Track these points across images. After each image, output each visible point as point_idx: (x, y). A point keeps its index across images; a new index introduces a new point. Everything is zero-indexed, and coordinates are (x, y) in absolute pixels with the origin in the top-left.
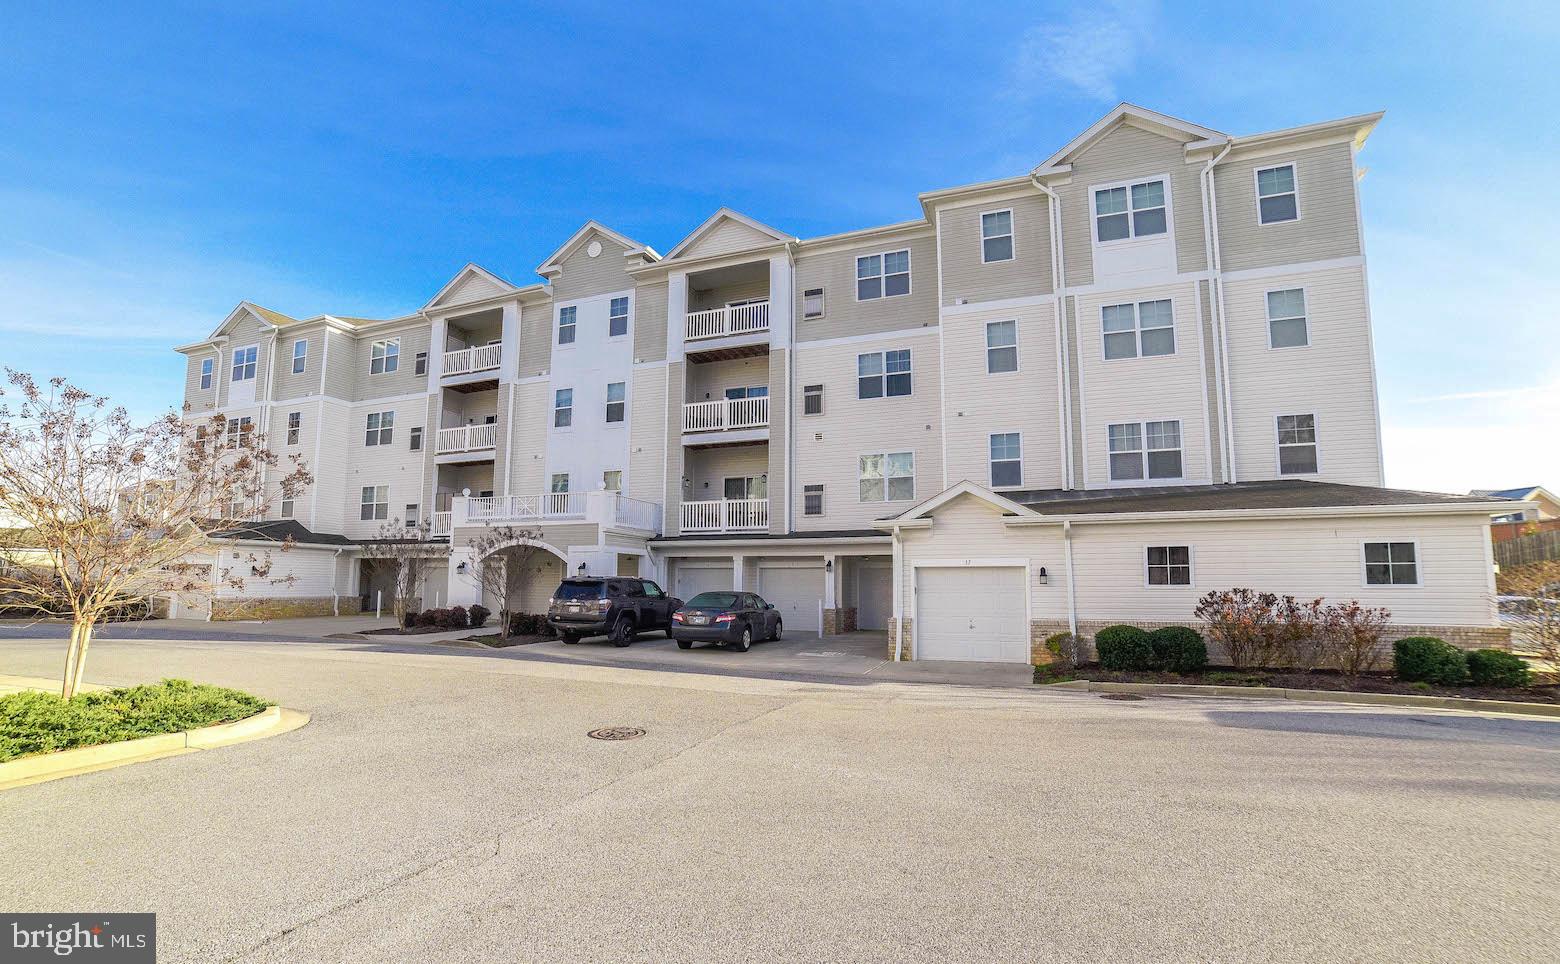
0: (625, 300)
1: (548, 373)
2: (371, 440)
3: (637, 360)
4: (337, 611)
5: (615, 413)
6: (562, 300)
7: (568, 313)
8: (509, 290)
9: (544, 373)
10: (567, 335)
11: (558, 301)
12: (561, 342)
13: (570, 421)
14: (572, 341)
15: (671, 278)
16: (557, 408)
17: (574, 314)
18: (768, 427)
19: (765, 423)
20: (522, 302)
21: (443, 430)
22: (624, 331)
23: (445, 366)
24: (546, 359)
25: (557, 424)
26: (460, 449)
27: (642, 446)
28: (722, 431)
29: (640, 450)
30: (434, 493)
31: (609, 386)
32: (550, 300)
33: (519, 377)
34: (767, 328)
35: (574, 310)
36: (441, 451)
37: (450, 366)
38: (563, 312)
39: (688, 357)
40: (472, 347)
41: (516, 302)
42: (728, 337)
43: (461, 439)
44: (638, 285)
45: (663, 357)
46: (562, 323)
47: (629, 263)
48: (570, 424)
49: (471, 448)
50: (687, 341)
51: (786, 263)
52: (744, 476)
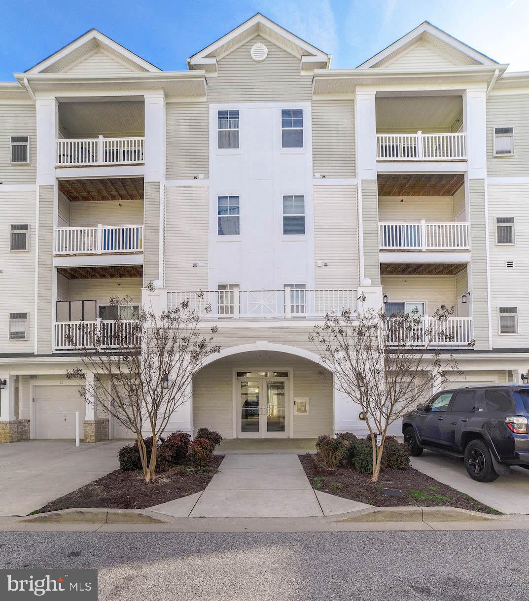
0: (298, 113)
1: (207, 176)
3: (318, 175)
5: (294, 225)
6: (220, 102)
7: (228, 117)
8: (153, 71)
9: (201, 176)
10: (229, 140)
12: (221, 146)
13: (237, 230)
14: (235, 147)
15: (359, 93)
16: (220, 216)
17: (235, 118)
18: (467, 251)
19: (463, 248)
20: (167, 96)
21: (61, 229)
22: (300, 144)
23: (60, 156)
24: (203, 162)
25: (221, 232)
26: (90, 252)
27: (328, 261)
28: (420, 251)
29: (326, 265)
30: (54, 299)
31: (285, 197)
32: (204, 99)
33: (167, 178)
34: (464, 158)
35: (235, 114)
36: (61, 252)
37: (67, 156)
38: (222, 115)
39: (379, 176)
40: (101, 137)
41: (162, 92)
42: (422, 161)
43: (89, 240)
44: (315, 98)
45: (354, 175)
46: (220, 126)
47: (303, 73)
48: (238, 233)
49: (107, 251)
50: (378, 161)
51: (483, 96)
52: (404, 301)
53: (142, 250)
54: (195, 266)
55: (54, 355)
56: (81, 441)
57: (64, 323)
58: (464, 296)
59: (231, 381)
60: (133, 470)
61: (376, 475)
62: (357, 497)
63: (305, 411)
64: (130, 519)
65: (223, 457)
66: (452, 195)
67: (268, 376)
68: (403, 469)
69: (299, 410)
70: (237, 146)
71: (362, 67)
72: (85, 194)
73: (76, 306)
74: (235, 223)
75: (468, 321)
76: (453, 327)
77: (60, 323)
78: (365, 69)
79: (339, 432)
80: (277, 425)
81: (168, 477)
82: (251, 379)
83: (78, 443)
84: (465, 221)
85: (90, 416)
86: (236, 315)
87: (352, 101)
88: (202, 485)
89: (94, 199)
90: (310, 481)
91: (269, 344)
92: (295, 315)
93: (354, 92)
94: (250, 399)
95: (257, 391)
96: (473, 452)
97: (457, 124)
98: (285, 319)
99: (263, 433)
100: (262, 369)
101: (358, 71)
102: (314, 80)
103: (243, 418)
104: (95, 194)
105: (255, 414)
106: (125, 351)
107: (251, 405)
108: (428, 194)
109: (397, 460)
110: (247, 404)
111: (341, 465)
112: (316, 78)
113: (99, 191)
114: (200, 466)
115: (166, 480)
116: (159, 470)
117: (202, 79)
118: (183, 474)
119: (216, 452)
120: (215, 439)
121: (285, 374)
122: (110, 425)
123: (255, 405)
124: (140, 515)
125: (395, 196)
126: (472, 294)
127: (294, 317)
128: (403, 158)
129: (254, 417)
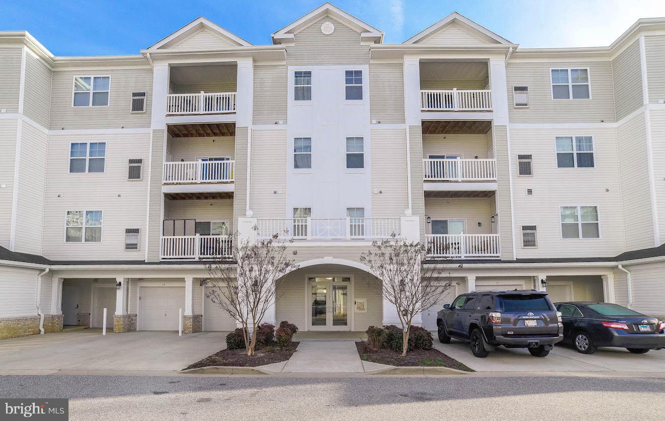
0: (359, 73)
1: (285, 122)
2: (76, 166)
3: (374, 121)
4: (43, 330)
5: (355, 161)
6: (297, 65)
7: (303, 76)
8: (247, 46)
9: (281, 122)
10: (303, 94)
11: (291, 65)
12: (297, 98)
13: (309, 164)
14: (308, 99)
15: (407, 60)
16: (295, 153)
17: (308, 77)
18: (494, 181)
19: (492, 179)
20: (254, 61)
21: (168, 163)
22: (360, 97)
23: (170, 106)
24: (282, 111)
25: (296, 166)
26: (191, 181)
27: (383, 189)
28: (457, 182)
29: (381, 192)
30: (162, 218)
31: (347, 139)
32: (284, 63)
33: (253, 124)
34: (490, 109)
35: (308, 74)
36: (168, 182)
37: (175, 106)
38: (298, 74)
39: (423, 122)
40: (202, 92)
41: (251, 59)
42: (457, 111)
43: (190, 172)
44: (372, 62)
45: (403, 121)
46: (296, 83)
47: (362, 44)
48: (309, 167)
49: (205, 181)
50: (423, 111)
51: (503, 64)
52: (447, 219)
53: (233, 180)
54: (275, 193)
55: (161, 263)
56: (183, 332)
57: (169, 237)
58: (493, 217)
59: (304, 284)
60: (236, 349)
61: (405, 352)
62: (388, 363)
63: (364, 309)
64: (247, 372)
65: (298, 343)
66: (486, 133)
67: (336, 280)
68: (427, 349)
69: (359, 308)
70: (309, 98)
71: (407, 43)
72: (185, 132)
73: (179, 224)
74: (307, 159)
75: (496, 237)
76: (484, 241)
77: (166, 237)
78: (409, 44)
79: (385, 325)
80: (341, 320)
81: (263, 353)
82: (320, 283)
83: (180, 334)
84: (492, 157)
85: (189, 312)
86: (309, 237)
87: (402, 65)
88: (287, 357)
89: (192, 135)
90: (360, 356)
91: (334, 259)
92: (353, 237)
93: (402, 58)
94: (318, 299)
95: (325, 291)
96: (475, 337)
97: (484, 82)
98: (346, 241)
99: (330, 327)
100: (330, 275)
101: (404, 45)
102: (371, 51)
103: (313, 316)
104: (194, 132)
105: (323, 312)
106: (218, 260)
107: (319, 304)
108: (466, 132)
109: (423, 343)
110: (316, 303)
111: (383, 347)
112: (373, 50)
113: (197, 131)
114: (284, 346)
115: (262, 355)
116: (256, 349)
117: (283, 50)
118: (273, 351)
119: (294, 340)
120: (294, 329)
121: (348, 279)
122: (203, 319)
123: (323, 304)
124: (252, 370)
125: (439, 134)
126: (499, 215)
127: (353, 239)
128: (445, 109)
129: (322, 315)
